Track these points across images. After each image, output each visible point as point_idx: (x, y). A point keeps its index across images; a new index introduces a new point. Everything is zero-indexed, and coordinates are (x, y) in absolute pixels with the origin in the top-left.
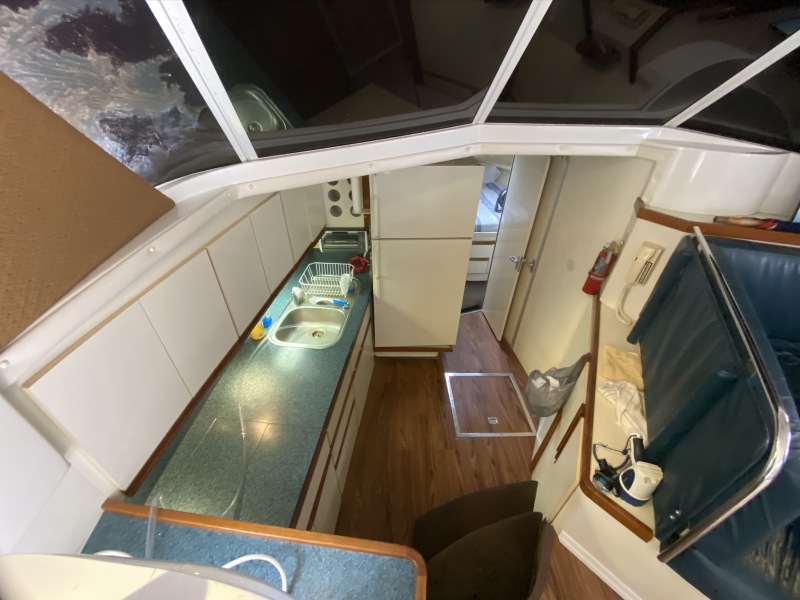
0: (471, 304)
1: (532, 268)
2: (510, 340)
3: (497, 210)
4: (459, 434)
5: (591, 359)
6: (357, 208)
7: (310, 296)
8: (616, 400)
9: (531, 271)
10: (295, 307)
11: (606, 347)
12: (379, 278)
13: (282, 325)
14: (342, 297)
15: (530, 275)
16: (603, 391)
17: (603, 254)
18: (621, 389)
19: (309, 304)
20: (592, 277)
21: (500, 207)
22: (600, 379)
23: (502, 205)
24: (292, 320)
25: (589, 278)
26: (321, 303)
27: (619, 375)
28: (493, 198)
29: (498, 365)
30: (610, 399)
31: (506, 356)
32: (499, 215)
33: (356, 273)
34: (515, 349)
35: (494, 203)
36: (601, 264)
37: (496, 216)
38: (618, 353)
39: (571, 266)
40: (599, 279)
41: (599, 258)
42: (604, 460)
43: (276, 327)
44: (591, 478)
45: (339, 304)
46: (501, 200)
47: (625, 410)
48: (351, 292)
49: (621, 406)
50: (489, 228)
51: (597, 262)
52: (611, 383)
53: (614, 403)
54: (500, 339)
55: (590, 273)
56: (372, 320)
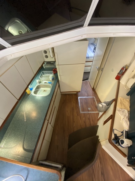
0: (85, 78)
1: (102, 70)
2: (95, 88)
3: (94, 52)
4: (81, 112)
5: (115, 100)
6: (52, 56)
7: (42, 81)
8: (121, 115)
9: (101, 71)
10: (39, 84)
11: (120, 97)
12: (60, 75)
13: (35, 89)
14: (50, 81)
15: (101, 72)
16: (118, 112)
17: (123, 69)
18: (123, 112)
19: (42, 83)
20: (118, 75)
21: (94, 51)
22: (118, 108)
23: (95, 50)
24: (38, 88)
25: (117, 75)
26: (45, 83)
27: (123, 107)
28: (93, 48)
29: (91, 95)
30: (119, 114)
31: (93, 92)
32: (94, 53)
33: (54, 74)
34: (96, 90)
35: (93, 49)
36: (121, 72)
37: (93, 54)
38: (123, 100)
39: (113, 70)
40: (120, 76)
41: (121, 70)
42: (116, 134)
43: (34, 90)
44: (112, 140)
45: (49, 83)
46: (95, 49)
47: (124, 118)
48: (53, 79)
49: (122, 117)
50: (91, 57)
51: (120, 71)
52: (120, 109)
53: (121, 116)
54: (92, 88)
55: (118, 74)
56: (59, 86)
